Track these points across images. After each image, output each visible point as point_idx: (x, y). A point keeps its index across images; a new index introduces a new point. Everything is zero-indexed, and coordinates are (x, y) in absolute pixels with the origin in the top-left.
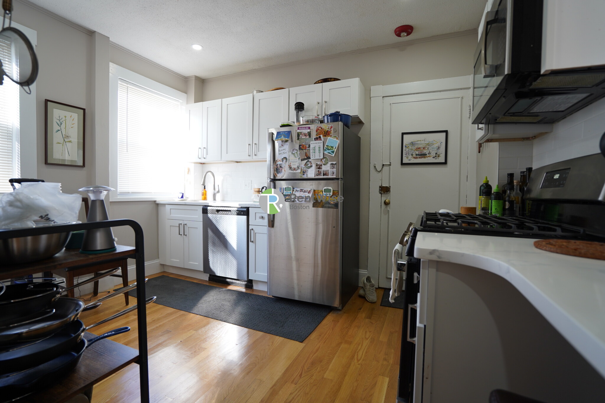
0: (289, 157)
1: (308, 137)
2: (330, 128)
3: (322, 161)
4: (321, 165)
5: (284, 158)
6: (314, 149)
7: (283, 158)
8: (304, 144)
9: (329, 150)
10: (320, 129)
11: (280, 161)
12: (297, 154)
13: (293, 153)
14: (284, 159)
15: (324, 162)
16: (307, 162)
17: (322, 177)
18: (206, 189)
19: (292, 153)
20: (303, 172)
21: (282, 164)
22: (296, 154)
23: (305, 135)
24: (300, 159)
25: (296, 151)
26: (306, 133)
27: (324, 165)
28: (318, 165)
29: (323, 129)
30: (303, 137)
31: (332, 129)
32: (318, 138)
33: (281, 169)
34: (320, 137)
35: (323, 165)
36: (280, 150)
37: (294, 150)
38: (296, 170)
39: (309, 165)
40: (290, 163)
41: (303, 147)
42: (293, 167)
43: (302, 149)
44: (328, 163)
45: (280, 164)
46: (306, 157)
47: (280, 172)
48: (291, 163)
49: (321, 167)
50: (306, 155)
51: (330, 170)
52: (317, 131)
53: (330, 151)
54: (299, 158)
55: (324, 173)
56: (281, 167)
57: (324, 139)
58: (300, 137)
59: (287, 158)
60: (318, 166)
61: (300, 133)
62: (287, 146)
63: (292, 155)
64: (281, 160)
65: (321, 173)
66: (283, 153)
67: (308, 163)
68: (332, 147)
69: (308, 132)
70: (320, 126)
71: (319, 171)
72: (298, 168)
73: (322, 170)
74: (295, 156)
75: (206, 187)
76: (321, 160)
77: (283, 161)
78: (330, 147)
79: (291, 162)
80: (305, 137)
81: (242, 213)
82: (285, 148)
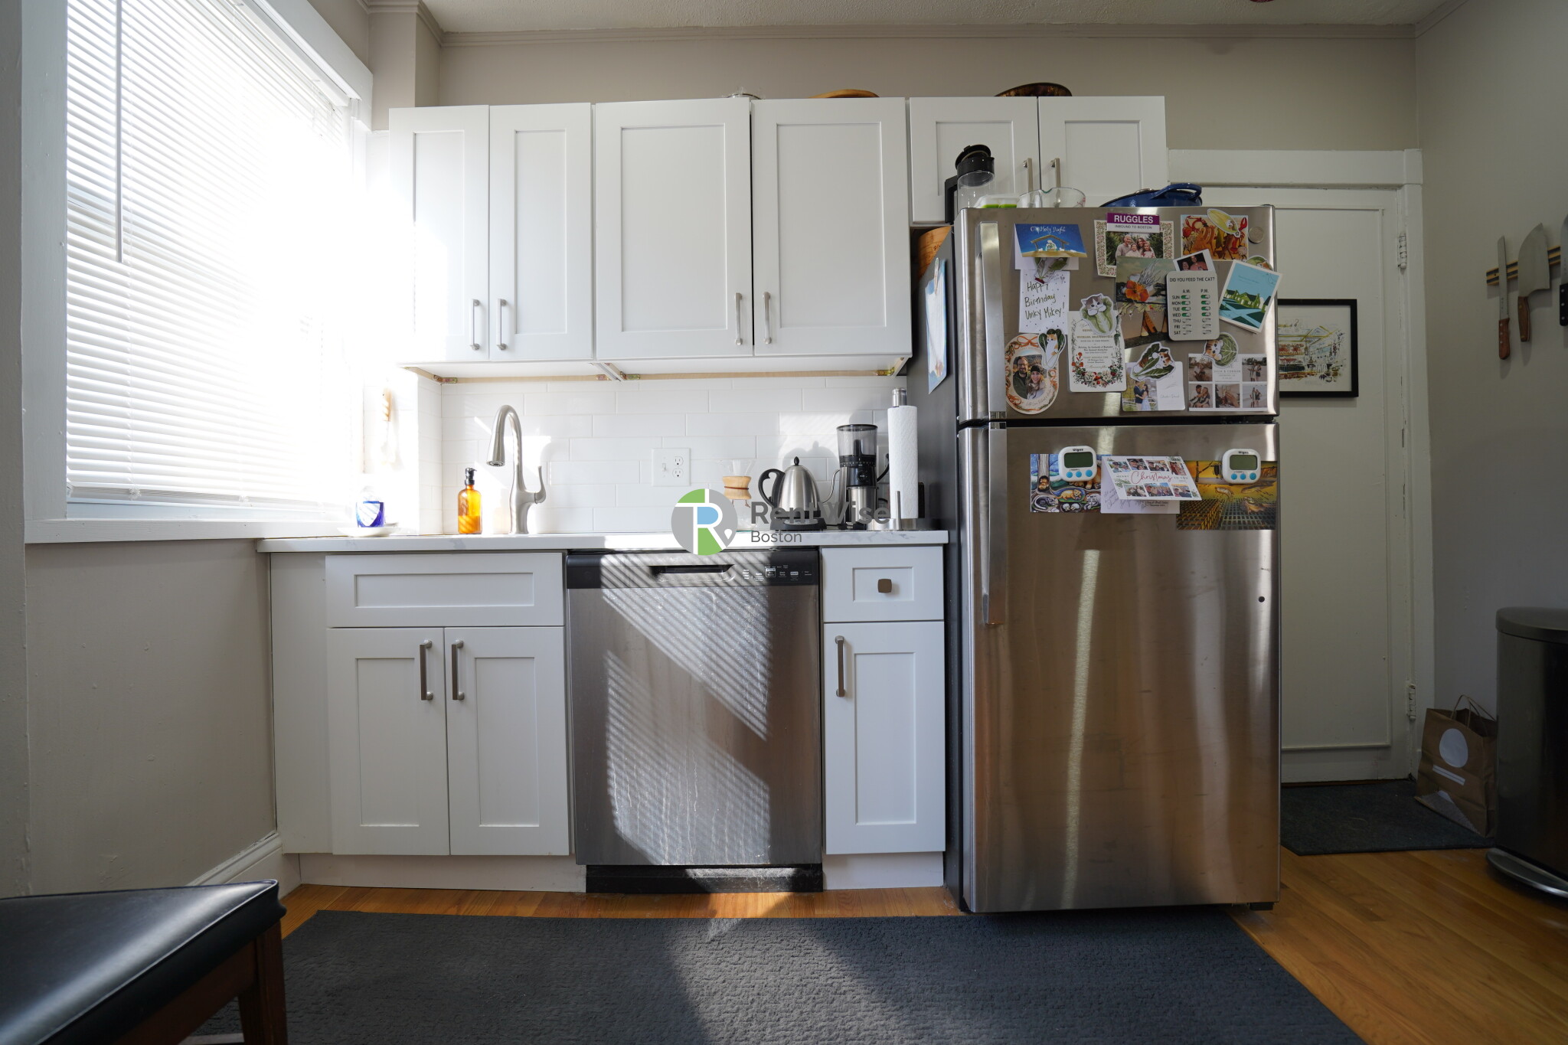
0: (1073, 330)
1: (1150, 254)
2: (1238, 227)
3: (1213, 348)
4: (1209, 366)
5: (1051, 332)
6: (1181, 300)
7: (1045, 331)
8: (1135, 279)
9: (1238, 307)
10: (1199, 225)
11: (1030, 342)
12: (1109, 319)
13: (1091, 313)
14: (1049, 337)
15: (1218, 352)
16: (1150, 352)
17: (1212, 409)
19: (1086, 315)
20: (1136, 390)
21: (1040, 357)
22: (1101, 317)
23: (1139, 248)
24: (1121, 339)
25: (1104, 308)
26: (1145, 237)
27: (1218, 363)
28: (1197, 364)
29: (1213, 228)
30: (1130, 254)
31: (1246, 230)
32: (1194, 260)
33: (1034, 376)
34: (1200, 258)
35: (1215, 367)
36: (1032, 299)
37: (1095, 303)
38: (1106, 384)
39: (1160, 365)
40: (1076, 352)
41: (1135, 292)
42: (1090, 368)
43: (1129, 301)
44: (1233, 356)
45: (1034, 357)
46: (1145, 334)
47: (1031, 388)
48: (1080, 354)
49: (1207, 371)
50: (1145, 325)
51: (1242, 384)
52: (1186, 234)
53: (1244, 313)
54: (1117, 336)
55: (1221, 395)
56: (1035, 369)
57: (1217, 266)
58: (1118, 253)
59: (1065, 332)
60: (1197, 370)
61: (1116, 238)
62: (1060, 286)
63: (1086, 322)
64: (1037, 341)
65: (1208, 396)
66: (1043, 313)
67: (1155, 355)
68: (1252, 298)
69: (1152, 236)
70: (1199, 216)
71: (1199, 387)
72: (1114, 373)
73: (1213, 383)
74: (1097, 325)
76: (1208, 347)
77: (1043, 345)
78: (1241, 296)
79: (1082, 351)
80: (1138, 254)
81: (795, 573)
82: (1051, 294)
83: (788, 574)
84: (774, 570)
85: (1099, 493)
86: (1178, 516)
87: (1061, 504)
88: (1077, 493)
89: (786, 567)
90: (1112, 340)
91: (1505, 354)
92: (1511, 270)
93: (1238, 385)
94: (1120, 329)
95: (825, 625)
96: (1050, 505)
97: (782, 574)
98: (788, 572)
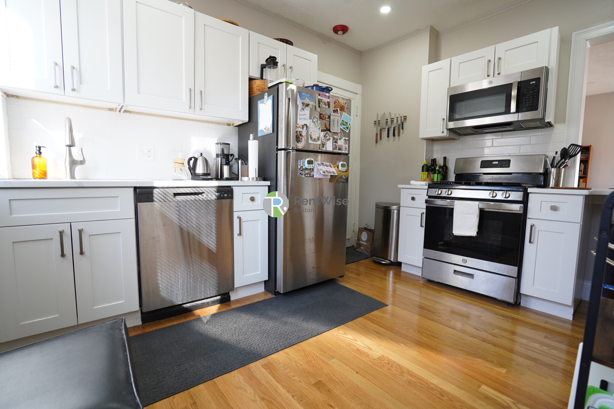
0: (310, 125)
1: (327, 107)
2: (345, 104)
3: (338, 135)
4: (337, 139)
5: (305, 125)
6: (333, 121)
7: (303, 124)
8: (324, 113)
9: (344, 125)
10: (337, 101)
11: (300, 127)
12: (318, 123)
13: (314, 121)
14: (304, 126)
15: (339, 136)
16: (326, 134)
17: (337, 151)
18: (42, 155)
19: (313, 121)
20: (323, 144)
21: (302, 131)
22: (316, 122)
23: (325, 104)
24: (320, 129)
25: (317, 120)
26: (326, 102)
27: (340, 139)
28: (335, 139)
29: (340, 103)
30: (323, 106)
31: (346, 105)
33: (300, 137)
34: (337, 110)
35: (339, 140)
36: (301, 114)
37: (315, 118)
38: (316, 141)
39: (328, 138)
40: (310, 132)
41: (324, 117)
42: (313, 137)
43: (322, 119)
44: (342, 137)
45: (300, 131)
46: (325, 129)
47: (300, 140)
48: (311, 132)
49: (337, 141)
50: (325, 127)
51: (343, 145)
52: (335, 103)
53: (345, 127)
54: (319, 128)
55: (339, 148)
56: (301, 135)
57: (340, 113)
58: (320, 105)
59: (308, 126)
60: (335, 140)
61: (320, 101)
62: (307, 111)
63: (313, 123)
64: (301, 127)
65: (337, 148)
66: (303, 119)
67: (327, 135)
68: (347, 123)
69: (328, 102)
70: (337, 99)
71: (335, 145)
72: (318, 139)
73: (338, 144)
74: (315, 124)
75: (41, 151)
76: (338, 134)
77: (303, 128)
78: (344, 122)
79: (311, 131)
80: (324, 106)
81: (226, 195)
82: (305, 114)
83: (224, 195)
84: (219, 194)
85: (314, 172)
86: (330, 179)
87: (305, 174)
88: (309, 171)
89: (223, 193)
90: (318, 129)
91: (377, 142)
92: (379, 122)
93: (342, 145)
94: (320, 127)
95: (234, 212)
96: (303, 175)
97: (222, 195)
98: (223, 195)
